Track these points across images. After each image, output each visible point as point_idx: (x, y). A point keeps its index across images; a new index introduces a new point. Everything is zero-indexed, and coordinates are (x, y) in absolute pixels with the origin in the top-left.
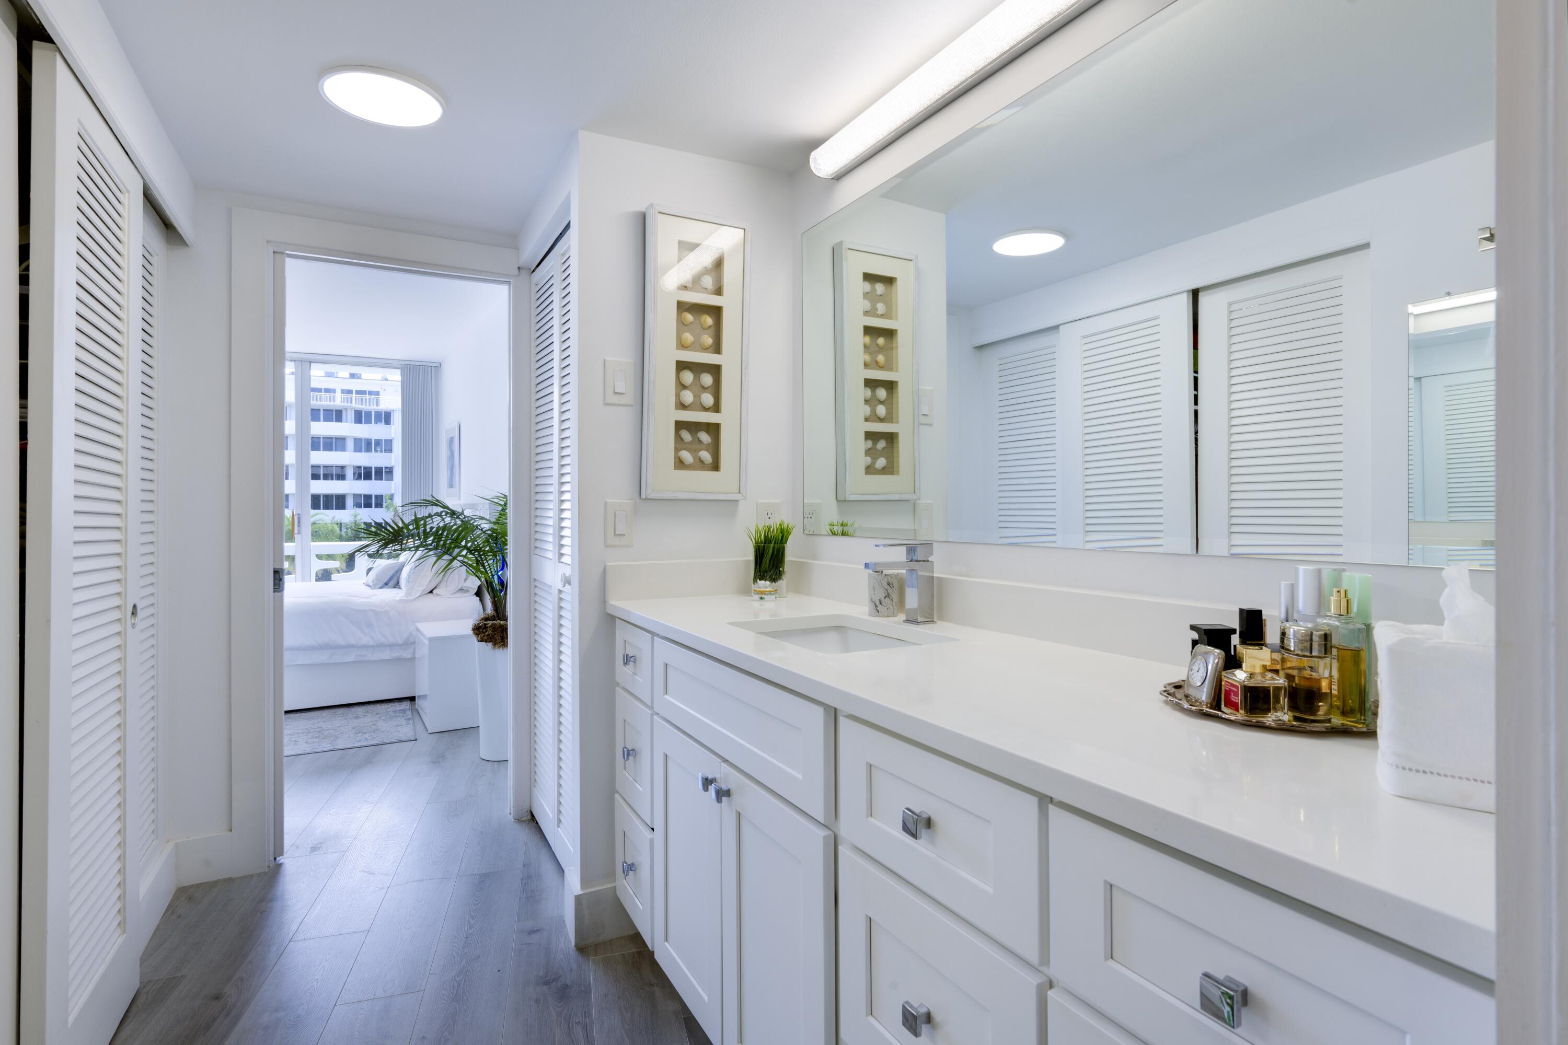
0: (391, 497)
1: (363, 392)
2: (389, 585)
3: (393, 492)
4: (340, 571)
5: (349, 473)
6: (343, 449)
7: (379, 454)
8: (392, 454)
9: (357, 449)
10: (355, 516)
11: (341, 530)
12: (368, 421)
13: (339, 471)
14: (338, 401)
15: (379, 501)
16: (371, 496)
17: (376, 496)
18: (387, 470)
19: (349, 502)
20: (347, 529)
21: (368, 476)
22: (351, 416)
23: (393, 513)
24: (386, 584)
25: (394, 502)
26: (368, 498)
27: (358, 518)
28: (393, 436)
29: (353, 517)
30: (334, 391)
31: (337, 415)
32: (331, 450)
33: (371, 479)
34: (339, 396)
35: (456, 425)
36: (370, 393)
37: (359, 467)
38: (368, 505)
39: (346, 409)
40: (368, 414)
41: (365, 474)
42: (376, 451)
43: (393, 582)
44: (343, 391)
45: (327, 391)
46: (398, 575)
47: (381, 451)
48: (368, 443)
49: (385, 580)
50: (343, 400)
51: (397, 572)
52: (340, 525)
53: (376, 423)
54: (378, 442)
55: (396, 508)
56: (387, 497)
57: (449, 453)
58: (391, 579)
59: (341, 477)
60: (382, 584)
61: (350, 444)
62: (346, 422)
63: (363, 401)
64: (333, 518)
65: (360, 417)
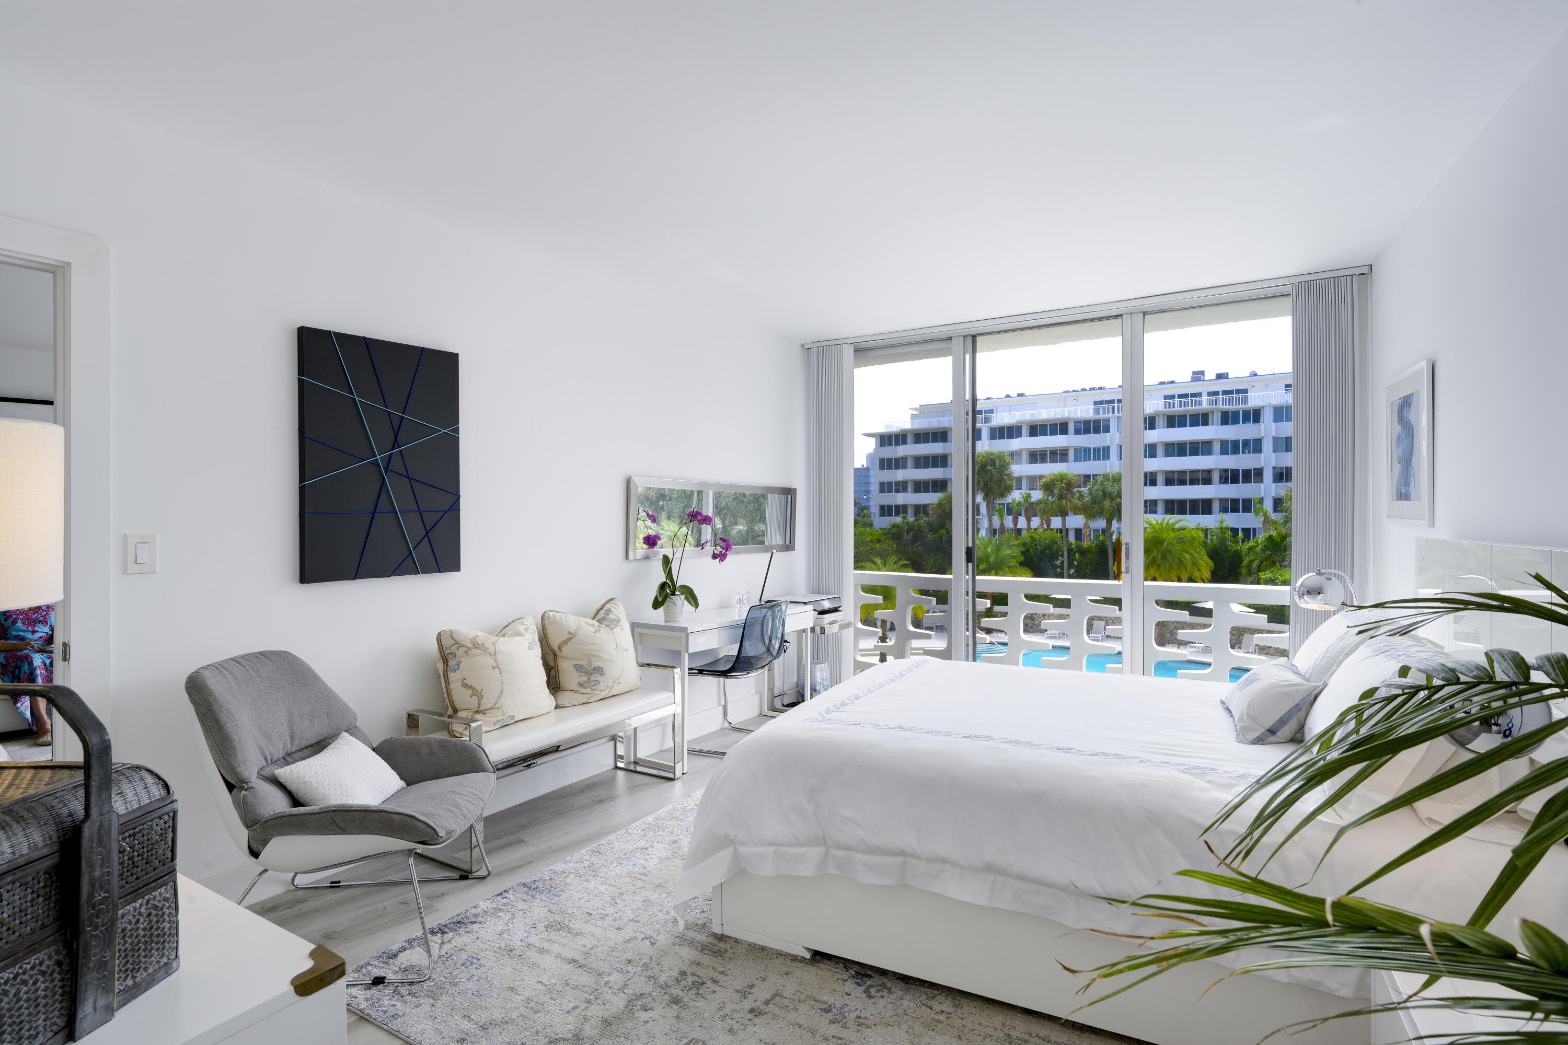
0: (1261, 501)
1: (1231, 392)
2: (1279, 734)
3: (1262, 495)
4: (1206, 580)
5: (1216, 477)
6: (1210, 453)
7: (1247, 456)
8: (1262, 455)
9: (1224, 452)
10: (1222, 523)
11: (1206, 537)
12: (1235, 421)
13: (1205, 475)
14: (1205, 403)
15: (1247, 506)
16: (1238, 500)
17: (1244, 500)
18: (1256, 471)
19: (1216, 506)
20: (1212, 536)
21: (1235, 480)
22: (1217, 417)
23: (1262, 519)
24: (1272, 731)
25: (1264, 506)
26: (1235, 502)
27: (1224, 525)
28: (1263, 435)
29: (1219, 523)
30: (1200, 395)
31: (1202, 419)
32: (1197, 454)
33: (1239, 483)
34: (1205, 398)
35: (1424, 365)
36: (1238, 392)
37: (1226, 471)
38: (1235, 510)
39: (1213, 412)
40: (1235, 414)
41: (1230, 477)
42: (1243, 452)
43: (1286, 731)
44: (1209, 394)
45: (1193, 395)
46: (1301, 715)
47: (1249, 452)
48: (1235, 444)
49: (1270, 722)
50: (1210, 403)
51: (1298, 707)
52: (1206, 531)
53: (1244, 422)
54: (1246, 443)
55: (1266, 513)
56: (1256, 501)
57: (1398, 428)
58: (1282, 722)
59: (1207, 481)
60: (1262, 730)
61: (1217, 447)
62: (1213, 424)
63: (1229, 402)
64: (1198, 524)
65: (1227, 418)
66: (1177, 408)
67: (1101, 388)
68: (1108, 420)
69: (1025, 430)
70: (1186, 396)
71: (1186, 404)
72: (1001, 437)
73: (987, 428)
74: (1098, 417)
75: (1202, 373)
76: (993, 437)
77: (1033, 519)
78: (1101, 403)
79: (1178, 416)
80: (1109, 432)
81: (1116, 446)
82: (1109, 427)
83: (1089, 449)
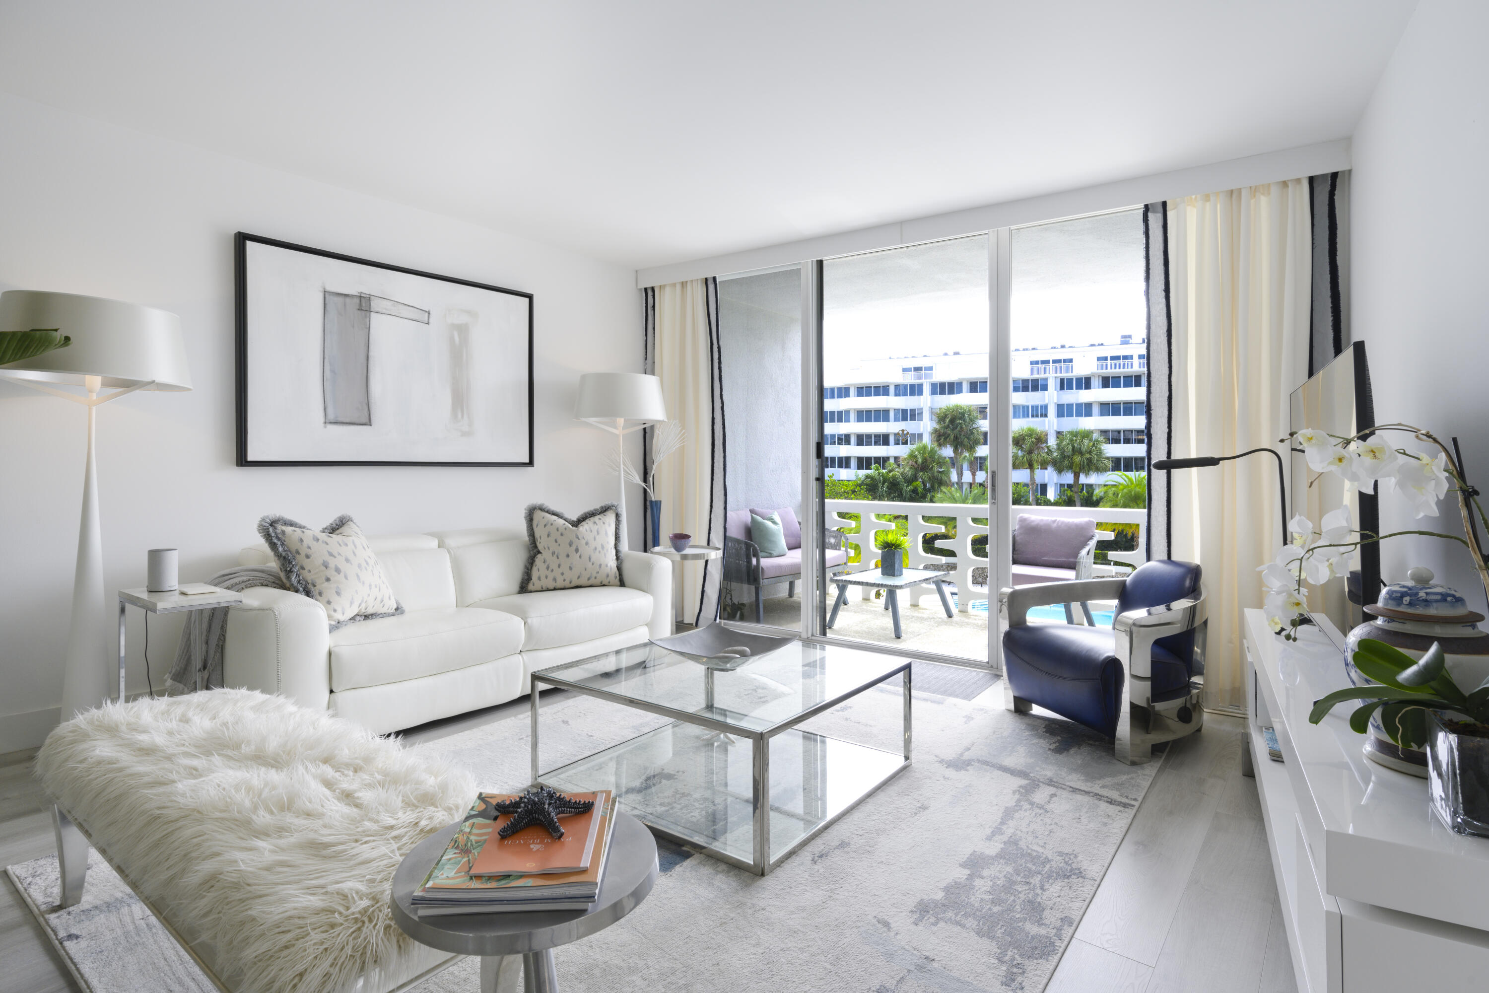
66: (1110, 370)
67: (1033, 349)
68: (1046, 380)
69: (966, 387)
70: (1118, 358)
71: (1118, 366)
72: (942, 392)
73: (928, 384)
74: (1035, 376)
75: (1130, 337)
76: (934, 392)
77: (978, 473)
78: (1037, 363)
79: (1113, 377)
80: (1047, 390)
81: (1054, 404)
82: (1046, 386)
83: (1028, 407)
